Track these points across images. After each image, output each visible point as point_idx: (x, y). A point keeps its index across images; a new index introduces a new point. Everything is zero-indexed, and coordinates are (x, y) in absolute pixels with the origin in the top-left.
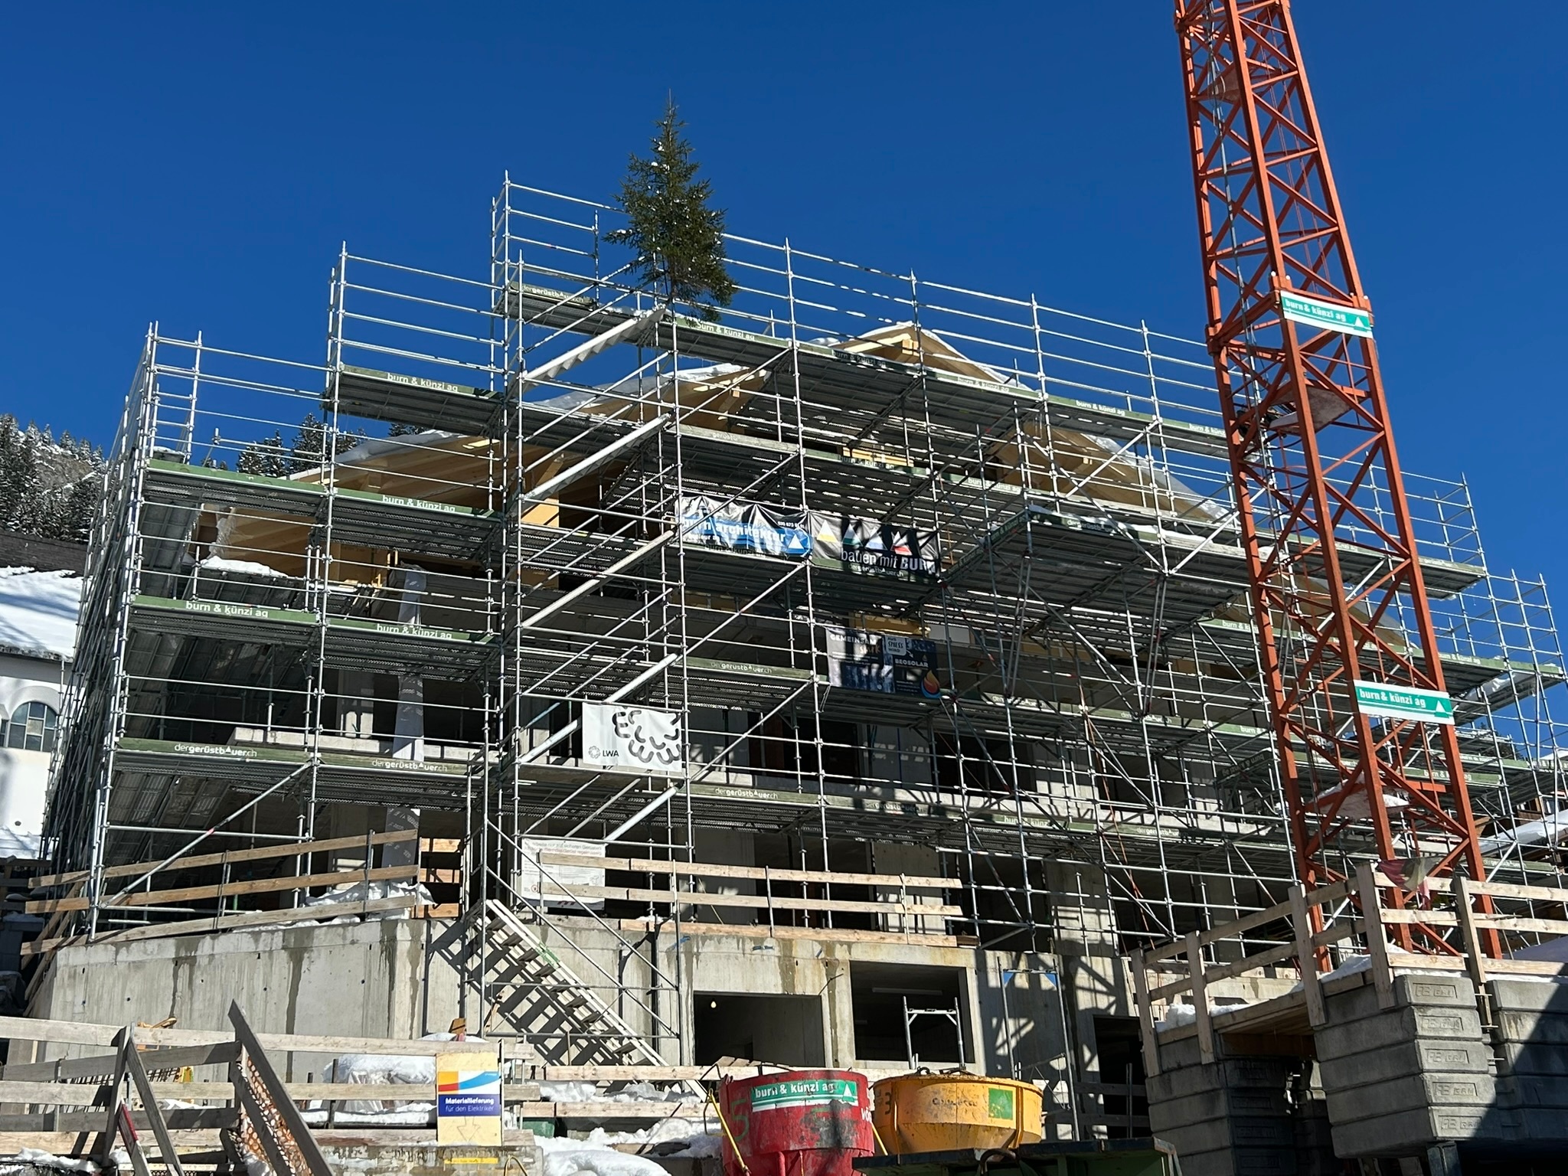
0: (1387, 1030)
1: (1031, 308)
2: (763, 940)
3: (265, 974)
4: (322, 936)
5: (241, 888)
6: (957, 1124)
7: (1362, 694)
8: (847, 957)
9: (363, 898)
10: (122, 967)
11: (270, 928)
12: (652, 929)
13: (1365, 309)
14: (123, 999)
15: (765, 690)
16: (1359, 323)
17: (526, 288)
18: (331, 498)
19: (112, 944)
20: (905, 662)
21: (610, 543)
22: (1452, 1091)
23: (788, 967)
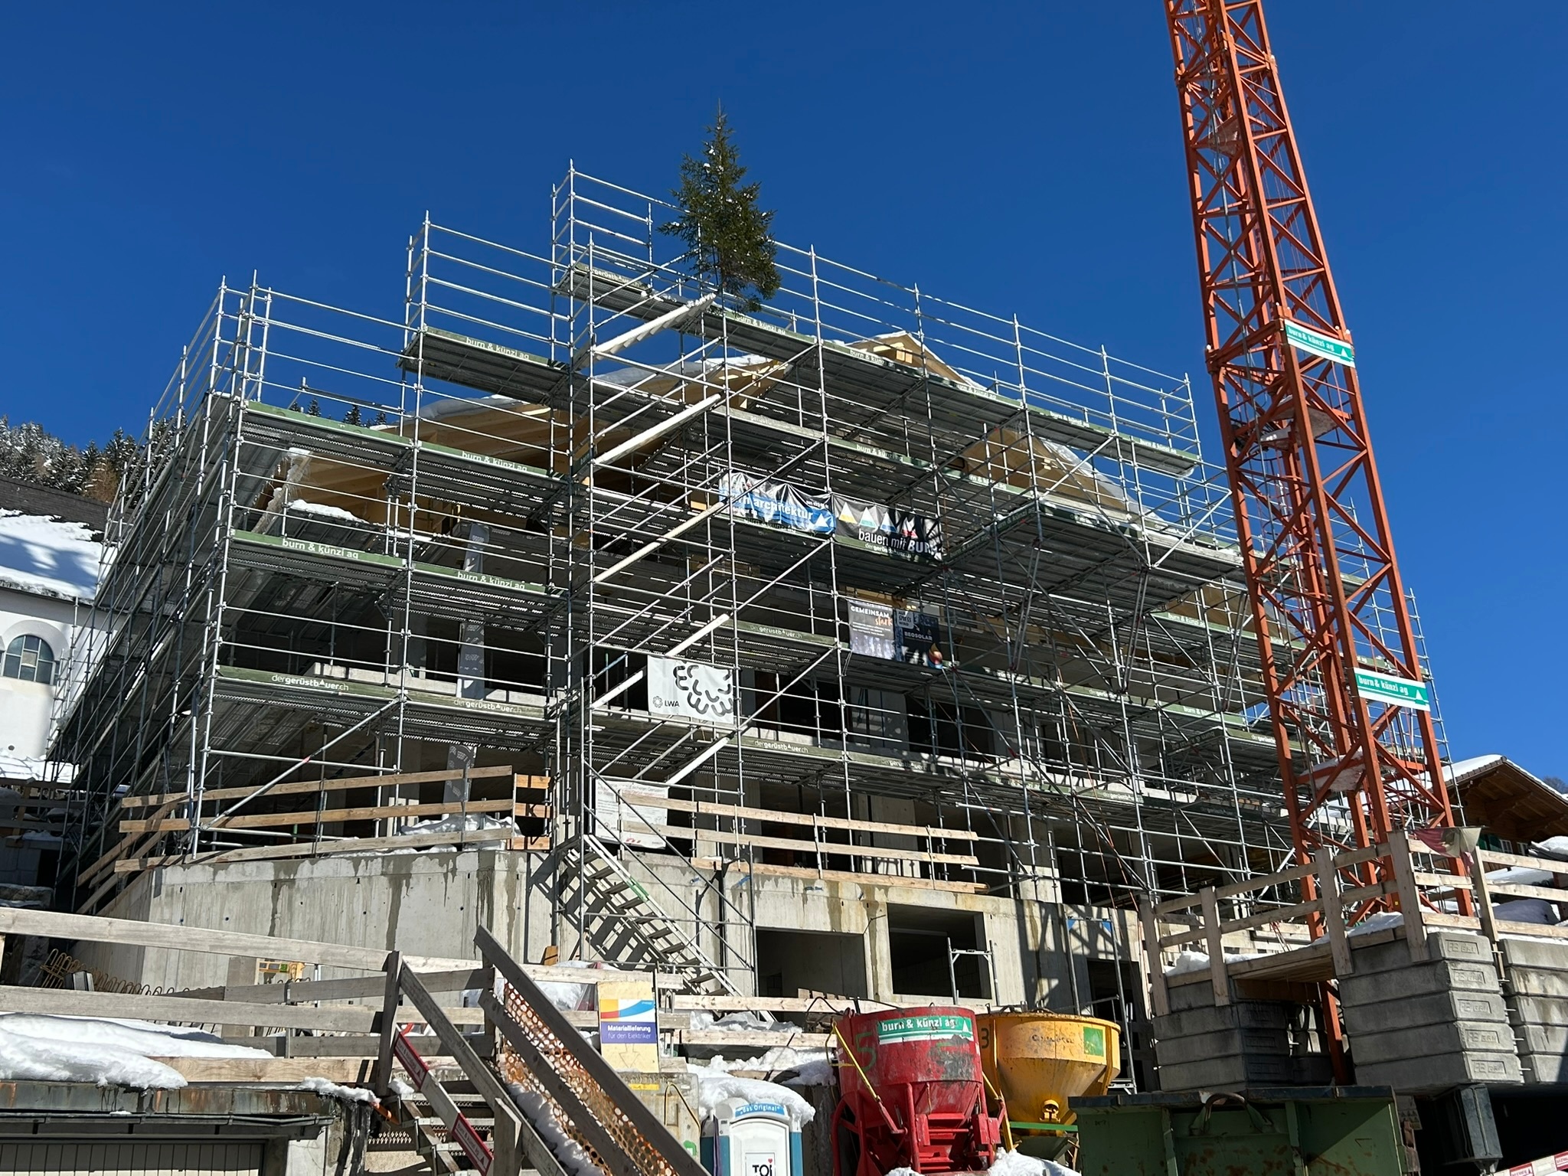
0: (1420, 982)
1: (1013, 326)
2: (813, 881)
3: (364, 898)
4: (421, 866)
5: (339, 815)
6: (1056, 1060)
7: (1361, 680)
8: (885, 900)
9: (460, 829)
10: (220, 888)
11: (368, 854)
12: (719, 868)
13: (1348, 342)
14: (221, 919)
15: (793, 654)
16: (1344, 354)
17: (597, 272)
18: (416, 451)
19: (210, 865)
20: (913, 635)
21: (666, 512)
22: (1480, 1038)
23: (835, 907)
